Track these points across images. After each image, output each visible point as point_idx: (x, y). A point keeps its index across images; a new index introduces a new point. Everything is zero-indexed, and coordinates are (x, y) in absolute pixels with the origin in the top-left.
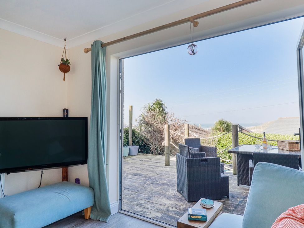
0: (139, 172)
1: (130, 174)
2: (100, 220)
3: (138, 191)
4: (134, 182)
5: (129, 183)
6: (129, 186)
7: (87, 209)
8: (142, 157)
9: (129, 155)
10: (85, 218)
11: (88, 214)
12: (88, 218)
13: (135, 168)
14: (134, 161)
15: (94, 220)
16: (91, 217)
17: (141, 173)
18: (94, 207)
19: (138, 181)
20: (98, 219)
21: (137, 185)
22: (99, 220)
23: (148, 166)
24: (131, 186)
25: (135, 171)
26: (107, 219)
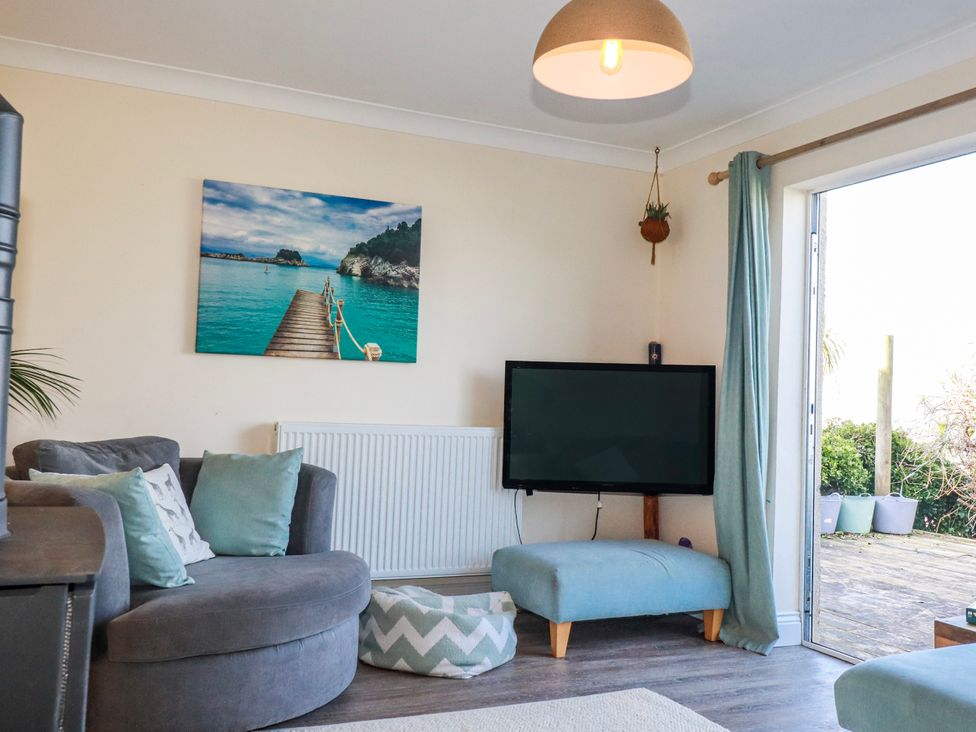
0: (901, 583)
1: (864, 582)
2: (748, 647)
3: (881, 625)
4: (874, 604)
5: (853, 603)
6: (851, 608)
7: (711, 612)
8: (929, 542)
9: (874, 530)
10: (706, 637)
11: (715, 628)
12: (713, 639)
13: (890, 572)
14: (889, 551)
15: (729, 646)
16: (721, 636)
17: (909, 585)
18: (729, 614)
19: (888, 604)
20: (740, 645)
21: (880, 611)
22: (744, 649)
23: (943, 572)
24: (858, 611)
25: (885, 578)
26: (765, 648)
